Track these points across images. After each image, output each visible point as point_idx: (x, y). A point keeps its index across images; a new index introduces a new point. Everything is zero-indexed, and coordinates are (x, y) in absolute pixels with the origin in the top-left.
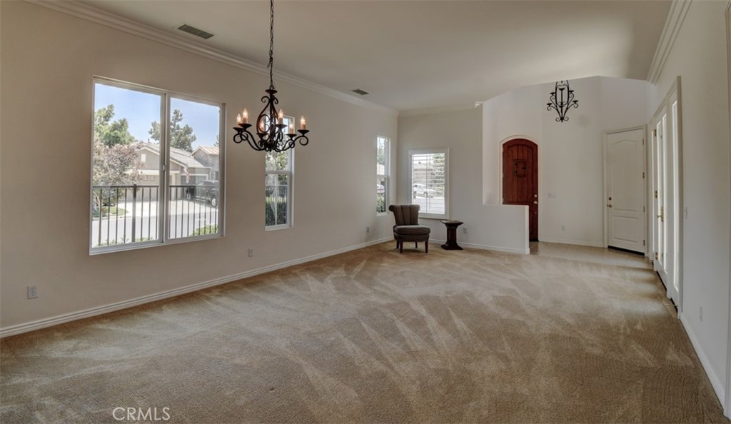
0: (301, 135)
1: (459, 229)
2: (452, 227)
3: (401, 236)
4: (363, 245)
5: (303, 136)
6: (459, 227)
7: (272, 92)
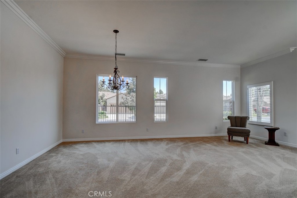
1: (276, 132)
2: (272, 131)
3: (231, 132)
4: (213, 135)
6: (277, 131)
7: (116, 69)
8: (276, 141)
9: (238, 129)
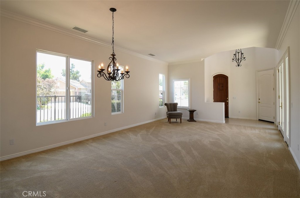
0: (127, 73)
2: (192, 112)
3: (170, 116)
4: (154, 120)
5: (127, 74)
6: (195, 112)
7: (113, 55)
8: (195, 119)
9: (172, 113)
